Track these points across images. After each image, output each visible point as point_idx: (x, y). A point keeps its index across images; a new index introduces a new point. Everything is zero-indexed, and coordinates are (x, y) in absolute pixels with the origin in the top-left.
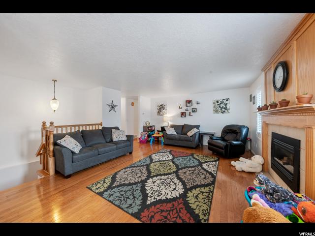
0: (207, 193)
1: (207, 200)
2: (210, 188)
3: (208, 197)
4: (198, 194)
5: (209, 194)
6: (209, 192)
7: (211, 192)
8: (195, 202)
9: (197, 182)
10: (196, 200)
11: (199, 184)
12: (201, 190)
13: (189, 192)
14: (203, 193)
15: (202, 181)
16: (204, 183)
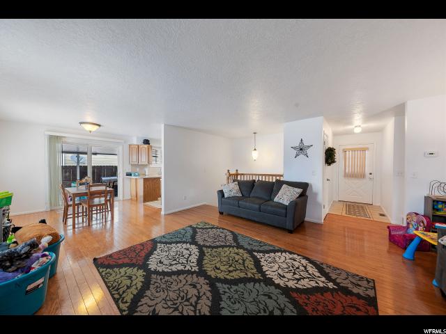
0: (124, 292)
1: (114, 285)
2: (126, 302)
3: (117, 290)
4: (132, 281)
5: (119, 294)
6: (121, 296)
7: (118, 299)
8: (126, 273)
9: (154, 291)
10: (127, 274)
11: (148, 293)
12: (134, 287)
13: (145, 273)
14: (128, 287)
15: (151, 303)
16: (144, 301)
